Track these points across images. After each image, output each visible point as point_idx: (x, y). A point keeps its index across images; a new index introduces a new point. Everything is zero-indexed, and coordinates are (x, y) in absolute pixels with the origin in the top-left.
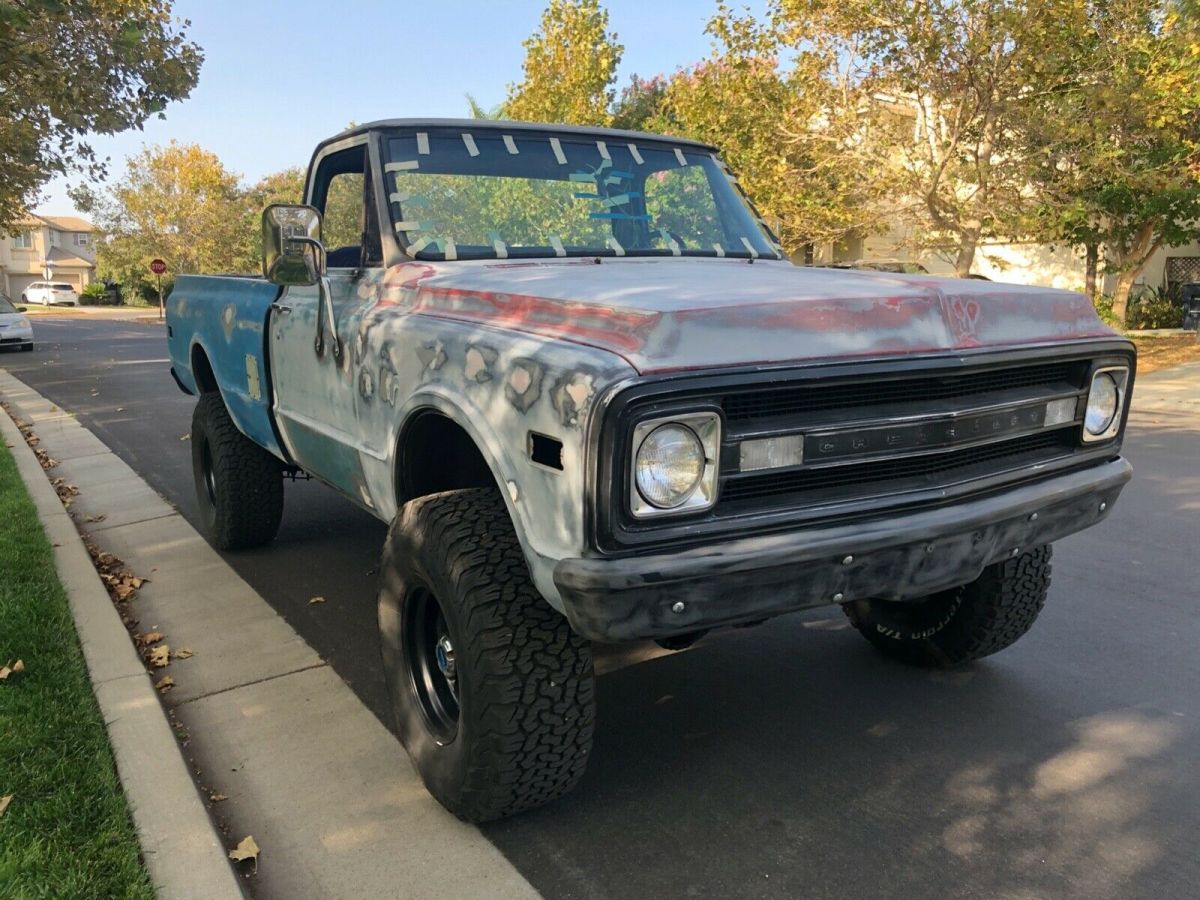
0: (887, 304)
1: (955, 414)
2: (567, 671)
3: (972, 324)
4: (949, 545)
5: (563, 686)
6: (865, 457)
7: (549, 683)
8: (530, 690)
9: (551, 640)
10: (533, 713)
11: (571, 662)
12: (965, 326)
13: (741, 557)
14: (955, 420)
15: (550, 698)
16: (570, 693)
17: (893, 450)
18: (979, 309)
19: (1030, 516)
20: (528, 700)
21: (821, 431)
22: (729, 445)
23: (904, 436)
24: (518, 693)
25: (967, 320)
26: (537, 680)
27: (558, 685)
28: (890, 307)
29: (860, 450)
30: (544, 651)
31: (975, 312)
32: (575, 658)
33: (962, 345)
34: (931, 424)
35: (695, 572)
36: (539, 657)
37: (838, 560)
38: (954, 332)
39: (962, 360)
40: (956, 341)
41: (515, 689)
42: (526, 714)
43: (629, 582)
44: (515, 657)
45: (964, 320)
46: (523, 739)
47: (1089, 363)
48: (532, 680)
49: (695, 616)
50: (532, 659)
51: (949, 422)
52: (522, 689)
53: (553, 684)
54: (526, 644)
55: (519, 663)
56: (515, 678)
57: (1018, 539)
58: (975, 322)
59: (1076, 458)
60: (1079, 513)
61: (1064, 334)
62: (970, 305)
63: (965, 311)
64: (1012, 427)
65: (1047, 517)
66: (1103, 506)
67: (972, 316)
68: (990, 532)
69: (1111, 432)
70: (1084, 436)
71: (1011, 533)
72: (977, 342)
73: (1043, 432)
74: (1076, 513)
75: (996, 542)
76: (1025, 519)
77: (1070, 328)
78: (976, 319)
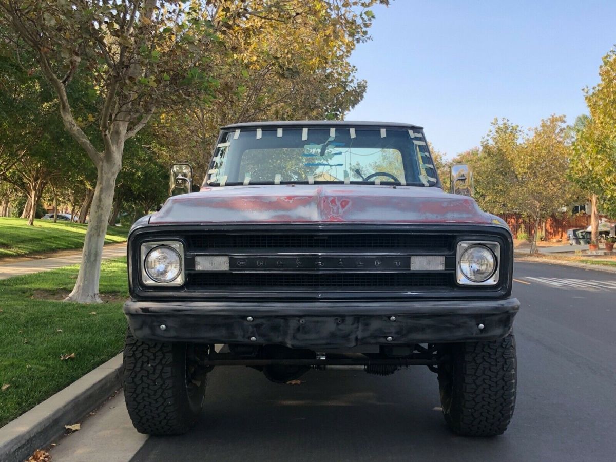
0: (286, 199)
1: (320, 254)
2: (157, 361)
3: (341, 211)
4: (318, 322)
5: (154, 367)
6: (265, 270)
7: (148, 364)
8: (139, 365)
9: (153, 346)
10: (139, 375)
11: (160, 357)
12: (335, 211)
13: (190, 308)
14: (320, 257)
15: (148, 372)
16: (158, 372)
17: (281, 269)
18: (350, 203)
19: (389, 317)
20: (137, 369)
21: (238, 255)
22: (189, 257)
23: (286, 263)
24: (133, 365)
25: (338, 208)
26: (142, 362)
27: (152, 366)
28: (287, 200)
29: (262, 267)
30: (148, 350)
31: (346, 205)
32: (162, 356)
33: (328, 220)
34: (303, 258)
35: (165, 311)
36: (146, 352)
37: (245, 317)
38: (321, 213)
39: (320, 227)
40: (325, 217)
41: (132, 363)
42: (136, 376)
43: (136, 311)
44: (135, 350)
45: (335, 208)
46: (135, 387)
47: (454, 237)
48: (140, 362)
49: (173, 333)
50: (142, 352)
51: (317, 258)
52: (136, 363)
53: (149, 365)
54: (141, 345)
55: (136, 352)
56: (133, 359)
57: (386, 331)
58: (344, 210)
59: (453, 293)
60: (452, 326)
61: (430, 219)
62: (343, 201)
63: (339, 204)
64: (376, 267)
65: (410, 322)
66: (481, 326)
67: (343, 207)
68: (349, 320)
69: (492, 282)
70: (460, 281)
71: (375, 325)
72: (342, 220)
73: (411, 273)
74: (448, 325)
75: (361, 327)
76: (385, 318)
77: (437, 217)
78: (346, 208)
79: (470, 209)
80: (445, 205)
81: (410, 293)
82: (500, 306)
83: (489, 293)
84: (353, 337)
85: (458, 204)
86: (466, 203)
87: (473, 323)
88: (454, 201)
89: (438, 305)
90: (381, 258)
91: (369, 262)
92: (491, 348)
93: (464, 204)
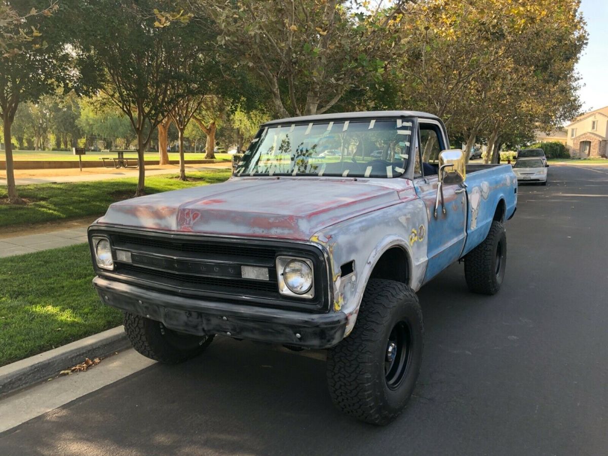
1: (175, 258)
3: (192, 222)
6: (148, 266)
12: (188, 222)
13: (114, 287)
14: (175, 261)
18: (200, 215)
21: (135, 252)
22: (113, 250)
23: (159, 262)
25: (190, 220)
31: (196, 217)
33: (182, 230)
35: (103, 287)
37: (138, 300)
38: (178, 223)
39: (172, 236)
40: (179, 228)
45: (188, 220)
47: (273, 252)
49: (112, 303)
51: (173, 261)
57: (224, 327)
58: (194, 221)
59: (278, 301)
60: (273, 331)
61: (257, 234)
62: (195, 214)
63: (191, 216)
64: (215, 272)
65: (241, 323)
66: (298, 335)
67: (194, 219)
68: (194, 315)
69: (309, 296)
70: (282, 291)
71: (215, 321)
72: (191, 230)
73: (242, 280)
74: (270, 330)
75: (205, 322)
76: (219, 317)
77: (263, 231)
78: (196, 220)
79: (293, 225)
80: (271, 221)
81: (244, 297)
82: (310, 320)
83: (308, 305)
84: (200, 328)
85: (283, 219)
86: (290, 220)
87: (291, 332)
88: (280, 217)
89: (261, 312)
90: (218, 265)
91: (210, 268)
92: (348, 350)
93: (288, 220)
